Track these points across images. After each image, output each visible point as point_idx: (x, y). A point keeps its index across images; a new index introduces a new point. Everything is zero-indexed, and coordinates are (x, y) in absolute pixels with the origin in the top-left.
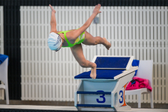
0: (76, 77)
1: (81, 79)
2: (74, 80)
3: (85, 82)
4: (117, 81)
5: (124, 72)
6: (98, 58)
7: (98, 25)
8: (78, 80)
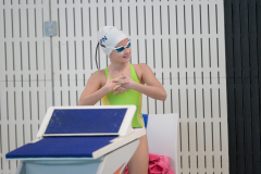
0: (8, 156)
1: (20, 160)
2: (6, 161)
3: (29, 166)
4: (99, 161)
5: (115, 141)
6: (55, 111)
7: (56, 39)
8: (13, 161)
